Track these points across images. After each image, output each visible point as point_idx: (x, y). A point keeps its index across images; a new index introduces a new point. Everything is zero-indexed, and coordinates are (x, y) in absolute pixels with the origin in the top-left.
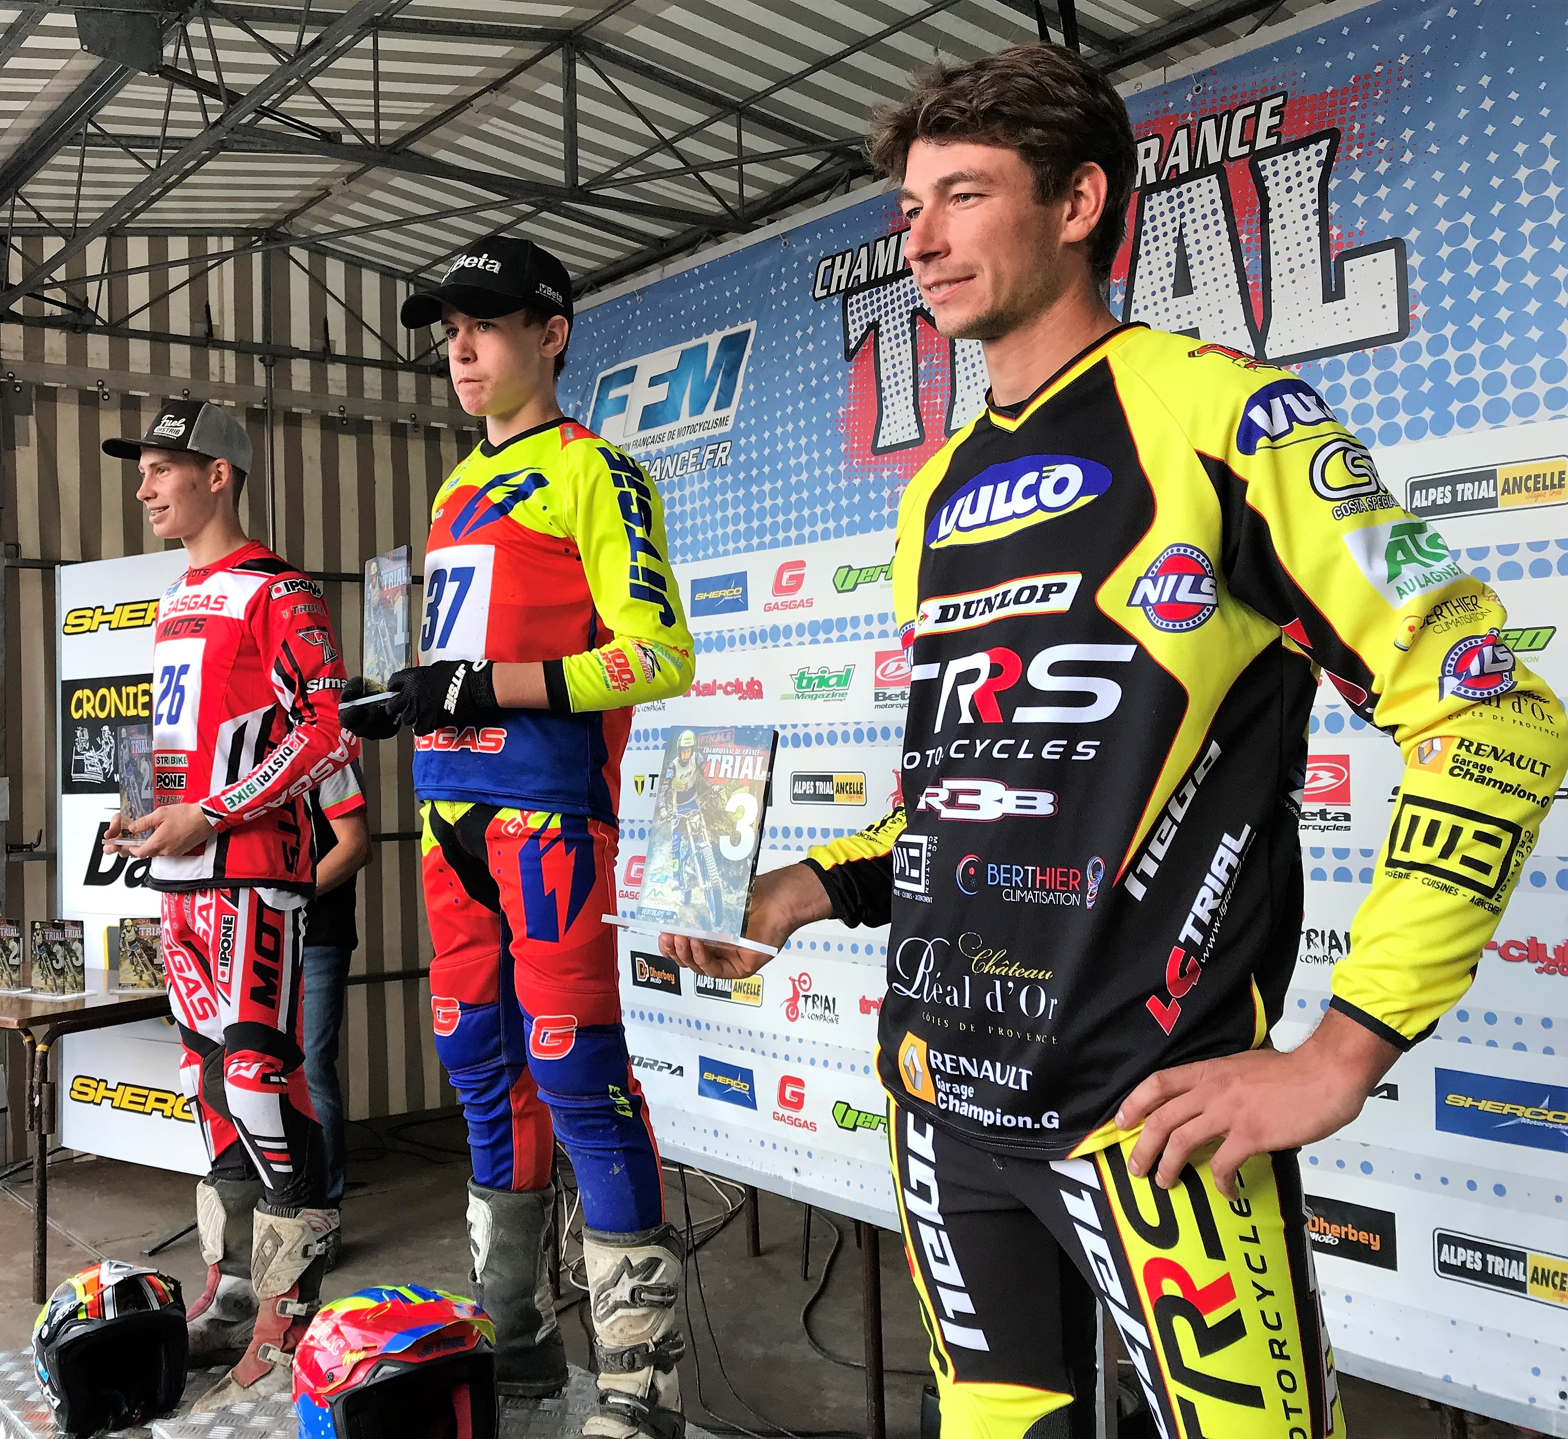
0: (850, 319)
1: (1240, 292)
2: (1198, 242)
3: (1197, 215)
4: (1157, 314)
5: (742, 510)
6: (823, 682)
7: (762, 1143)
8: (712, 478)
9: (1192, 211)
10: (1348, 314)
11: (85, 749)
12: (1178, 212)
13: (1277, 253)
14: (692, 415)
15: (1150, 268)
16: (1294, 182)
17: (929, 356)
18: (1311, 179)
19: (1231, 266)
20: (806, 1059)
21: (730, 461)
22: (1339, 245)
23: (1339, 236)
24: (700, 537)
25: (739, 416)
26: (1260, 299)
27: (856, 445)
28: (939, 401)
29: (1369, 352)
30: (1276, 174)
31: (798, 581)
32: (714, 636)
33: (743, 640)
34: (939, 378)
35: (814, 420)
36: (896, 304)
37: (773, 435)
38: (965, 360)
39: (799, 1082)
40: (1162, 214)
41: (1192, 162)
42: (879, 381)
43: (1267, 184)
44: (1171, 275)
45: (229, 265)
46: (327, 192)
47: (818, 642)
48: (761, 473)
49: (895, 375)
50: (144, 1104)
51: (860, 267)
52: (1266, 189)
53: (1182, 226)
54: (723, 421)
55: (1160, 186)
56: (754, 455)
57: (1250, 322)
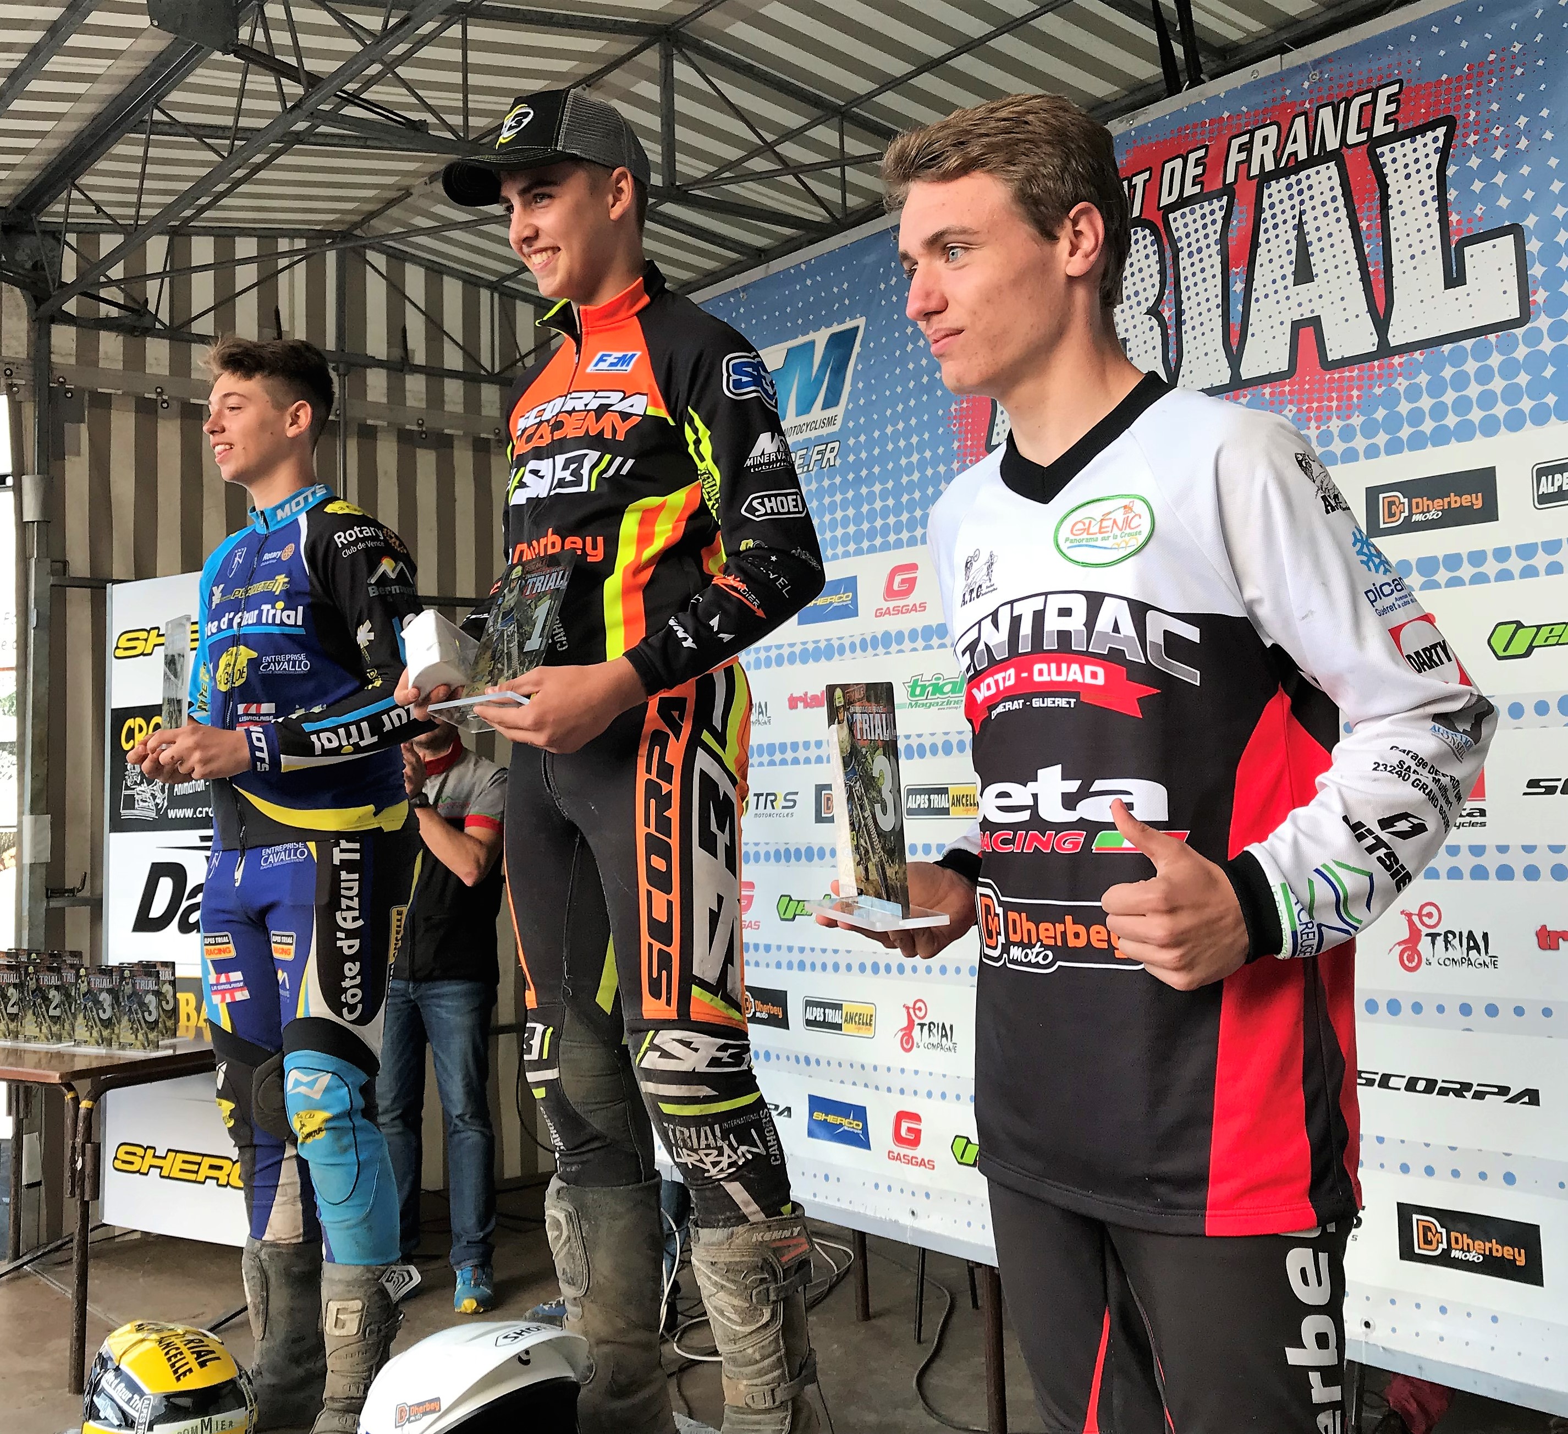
1: (1362, 280)
2: (1318, 229)
3: (1317, 202)
4: (1278, 302)
5: (851, 512)
6: (938, 689)
7: (877, 1186)
8: (820, 480)
9: (1312, 198)
10: (1469, 300)
11: (136, 783)
12: (1297, 199)
13: (1397, 240)
14: (797, 415)
15: (1270, 256)
16: (1412, 169)
18: (1428, 166)
19: (1352, 253)
20: (923, 1092)
21: (838, 461)
22: (1459, 232)
23: (1459, 222)
25: (848, 415)
26: (1382, 286)
27: (969, 443)
29: (1492, 337)
30: (1394, 161)
31: (911, 584)
32: (822, 645)
33: (853, 647)
35: (926, 417)
37: (883, 434)
39: (916, 1117)
40: (1281, 202)
41: (1310, 149)
43: (1385, 171)
44: (1291, 263)
45: (301, 269)
46: (408, 194)
47: (931, 647)
48: (870, 474)
50: (197, 1172)
52: (1385, 176)
53: (1302, 213)
54: (831, 421)
55: (1278, 174)
56: (864, 455)
57: (1372, 309)
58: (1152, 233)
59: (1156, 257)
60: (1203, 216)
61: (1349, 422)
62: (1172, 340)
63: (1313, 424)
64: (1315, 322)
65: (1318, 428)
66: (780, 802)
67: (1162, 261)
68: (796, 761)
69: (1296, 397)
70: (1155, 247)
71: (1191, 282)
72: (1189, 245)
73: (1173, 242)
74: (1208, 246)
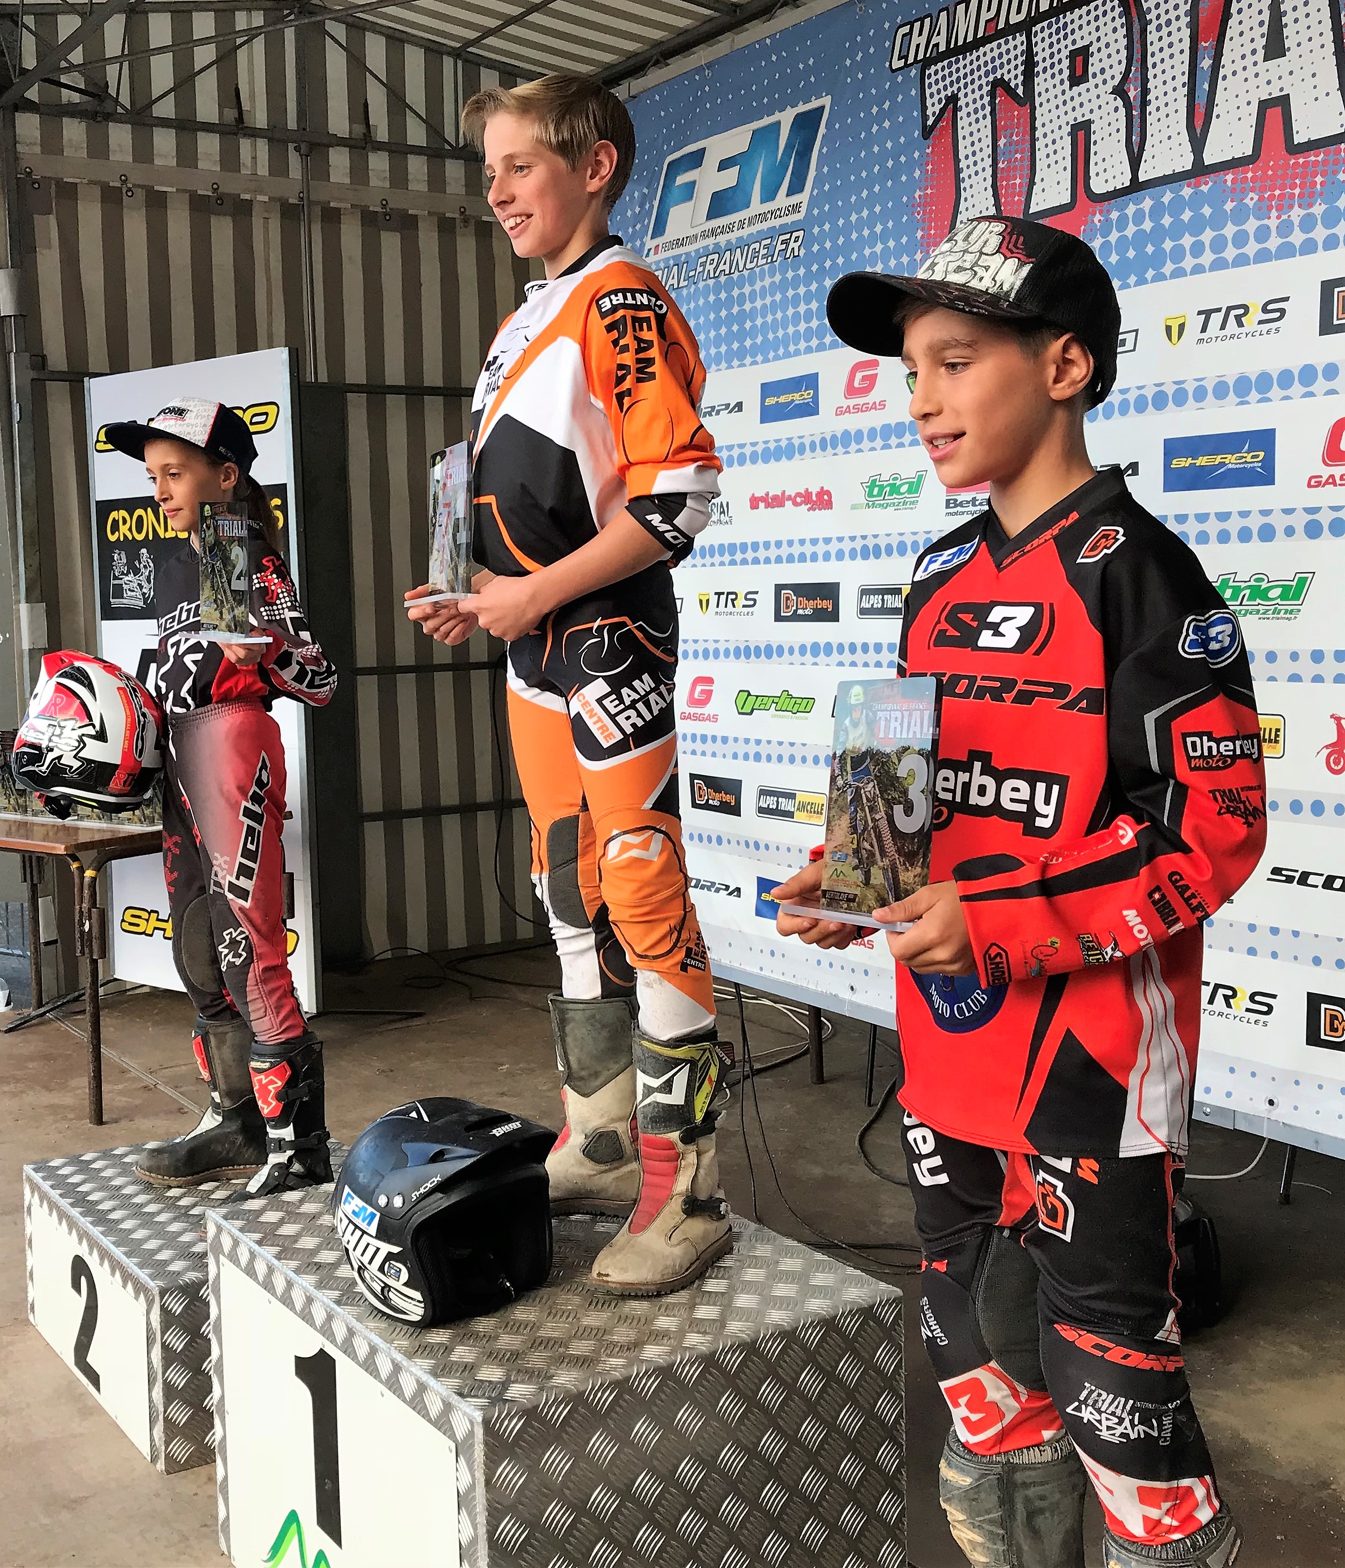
0: (928, 92)
1: (1332, 54)
4: (1246, 80)
7: (819, 962)
8: (783, 273)
11: (123, 574)
15: (1241, 28)
17: (1009, 132)
21: (803, 251)
24: (771, 336)
25: (813, 202)
27: (932, 232)
28: (1018, 181)
32: (784, 444)
33: (813, 447)
34: (1018, 156)
35: (890, 205)
36: (976, 74)
37: (848, 222)
38: (1045, 135)
42: (957, 161)
44: (1263, 36)
45: (259, 42)
47: (889, 447)
48: (834, 265)
49: (974, 154)
51: (939, 34)
54: (795, 208)
56: (828, 245)
59: (1124, 31)
61: (1311, 210)
62: (1137, 122)
63: (1274, 213)
64: (1284, 101)
65: (1278, 217)
66: (741, 601)
67: (1129, 35)
68: (756, 561)
69: (1258, 184)
70: (1124, 20)
71: (1157, 59)
72: (1158, 17)
73: (1142, 14)
74: (1178, 18)
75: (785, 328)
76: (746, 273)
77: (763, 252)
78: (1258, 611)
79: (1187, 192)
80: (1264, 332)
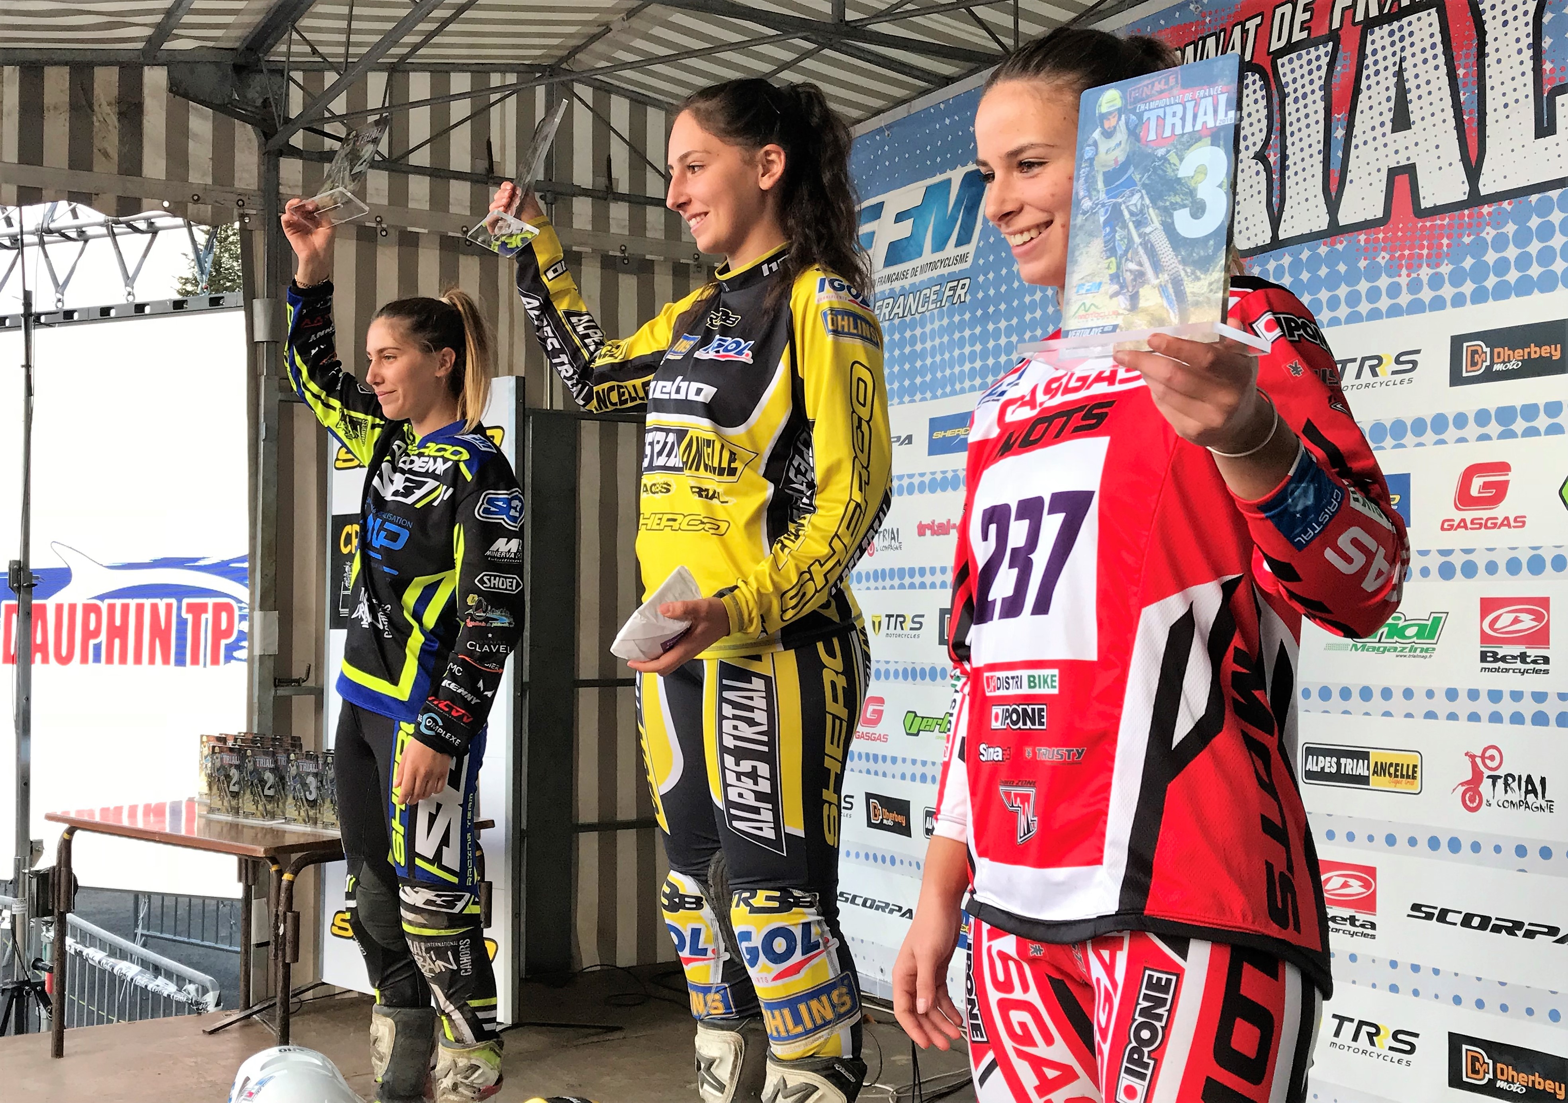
1: (1456, 128)
2: (1417, 76)
3: (1417, 49)
4: (1376, 149)
5: (978, 347)
8: (951, 316)
9: (1412, 45)
10: (1558, 150)
12: (1398, 46)
13: (1492, 88)
14: (933, 251)
15: (1370, 103)
16: (1509, 16)
18: (1526, 13)
19: (1448, 101)
21: (968, 298)
22: (1552, 80)
23: (1552, 71)
24: (939, 375)
25: (978, 253)
26: (1475, 134)
30: (1493, 7)
32: (949, 475)
40: (1383, 48)
43: (1484, 17)
44: (1390, 110)
45: (511, 102)
46: (608, 29)
48: (997, 311)
52: (1483, 23)
53: (1402, 60)
54: (963, 258)
55: (1382, 19)
56: (992, 292)
57: (1465, 158)
58: (1261, 78)
59: (1264, 102)
60: (1309, 62)
61: (1438, 270)
62: (1276, 185)
63: (1404, 272)
64: (1410, 170)
65: (1408, 275)
66: (908, 624)
67: (1269, 106)
68: (923, 586)
70: (1264, 92)
71: (1295, 128)
72: (1295, 91)
73: (1281, 87)
74: (1313, 92)
75: (952, 367)
76: (917, 316)
77: (933, 297)
78: (1395, 649)
79: (1323, 250)
80: (1398, 382)
